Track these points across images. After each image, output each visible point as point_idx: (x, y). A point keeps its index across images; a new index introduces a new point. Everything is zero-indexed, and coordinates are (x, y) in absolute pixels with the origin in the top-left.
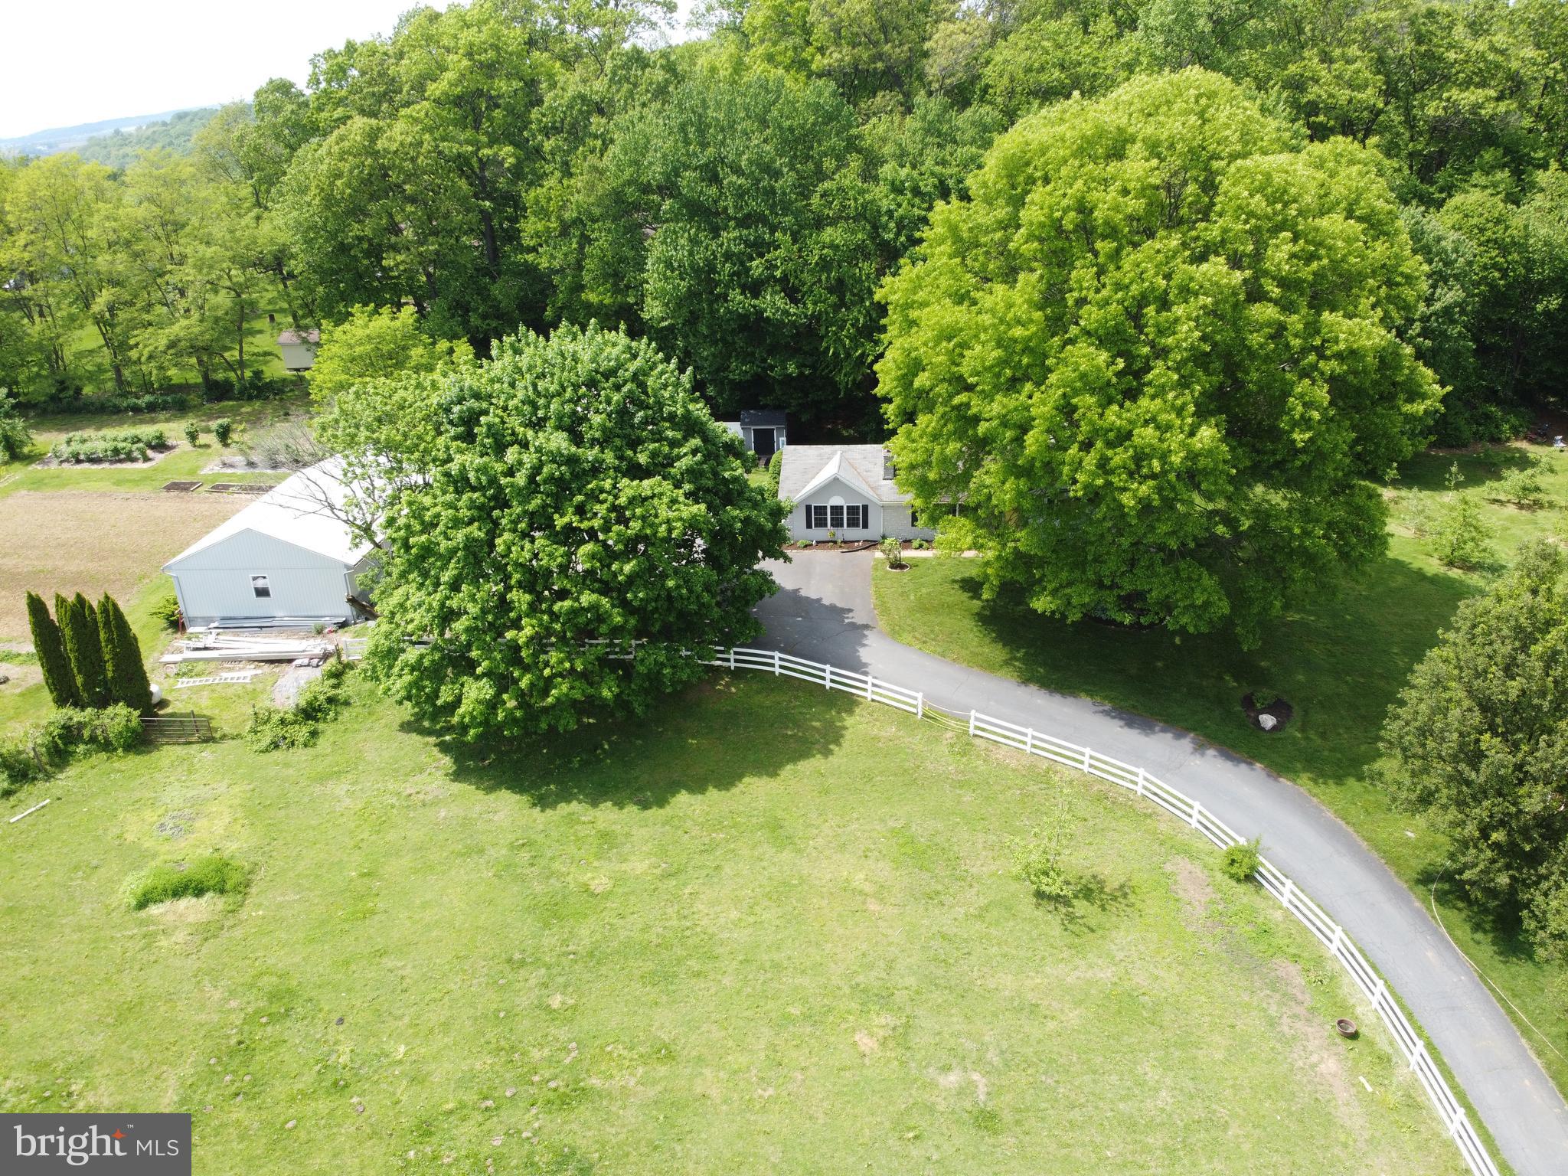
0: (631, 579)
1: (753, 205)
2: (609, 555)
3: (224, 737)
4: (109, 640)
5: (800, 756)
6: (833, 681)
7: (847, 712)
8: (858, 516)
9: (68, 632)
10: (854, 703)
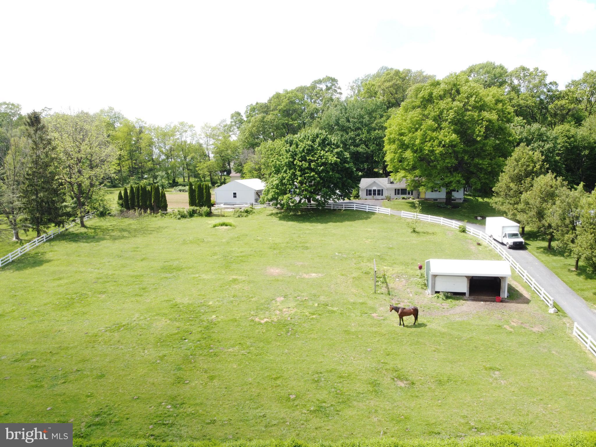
0: (322, 170)
1: (358, 125)
2: (318, 165)
3: (227, 216)
4: (206, 192)
5: (359, 220)
6: (368, 209)
7: (371, 215)
8: (380, 192)
9: (197, 190)
10: (373, 213)
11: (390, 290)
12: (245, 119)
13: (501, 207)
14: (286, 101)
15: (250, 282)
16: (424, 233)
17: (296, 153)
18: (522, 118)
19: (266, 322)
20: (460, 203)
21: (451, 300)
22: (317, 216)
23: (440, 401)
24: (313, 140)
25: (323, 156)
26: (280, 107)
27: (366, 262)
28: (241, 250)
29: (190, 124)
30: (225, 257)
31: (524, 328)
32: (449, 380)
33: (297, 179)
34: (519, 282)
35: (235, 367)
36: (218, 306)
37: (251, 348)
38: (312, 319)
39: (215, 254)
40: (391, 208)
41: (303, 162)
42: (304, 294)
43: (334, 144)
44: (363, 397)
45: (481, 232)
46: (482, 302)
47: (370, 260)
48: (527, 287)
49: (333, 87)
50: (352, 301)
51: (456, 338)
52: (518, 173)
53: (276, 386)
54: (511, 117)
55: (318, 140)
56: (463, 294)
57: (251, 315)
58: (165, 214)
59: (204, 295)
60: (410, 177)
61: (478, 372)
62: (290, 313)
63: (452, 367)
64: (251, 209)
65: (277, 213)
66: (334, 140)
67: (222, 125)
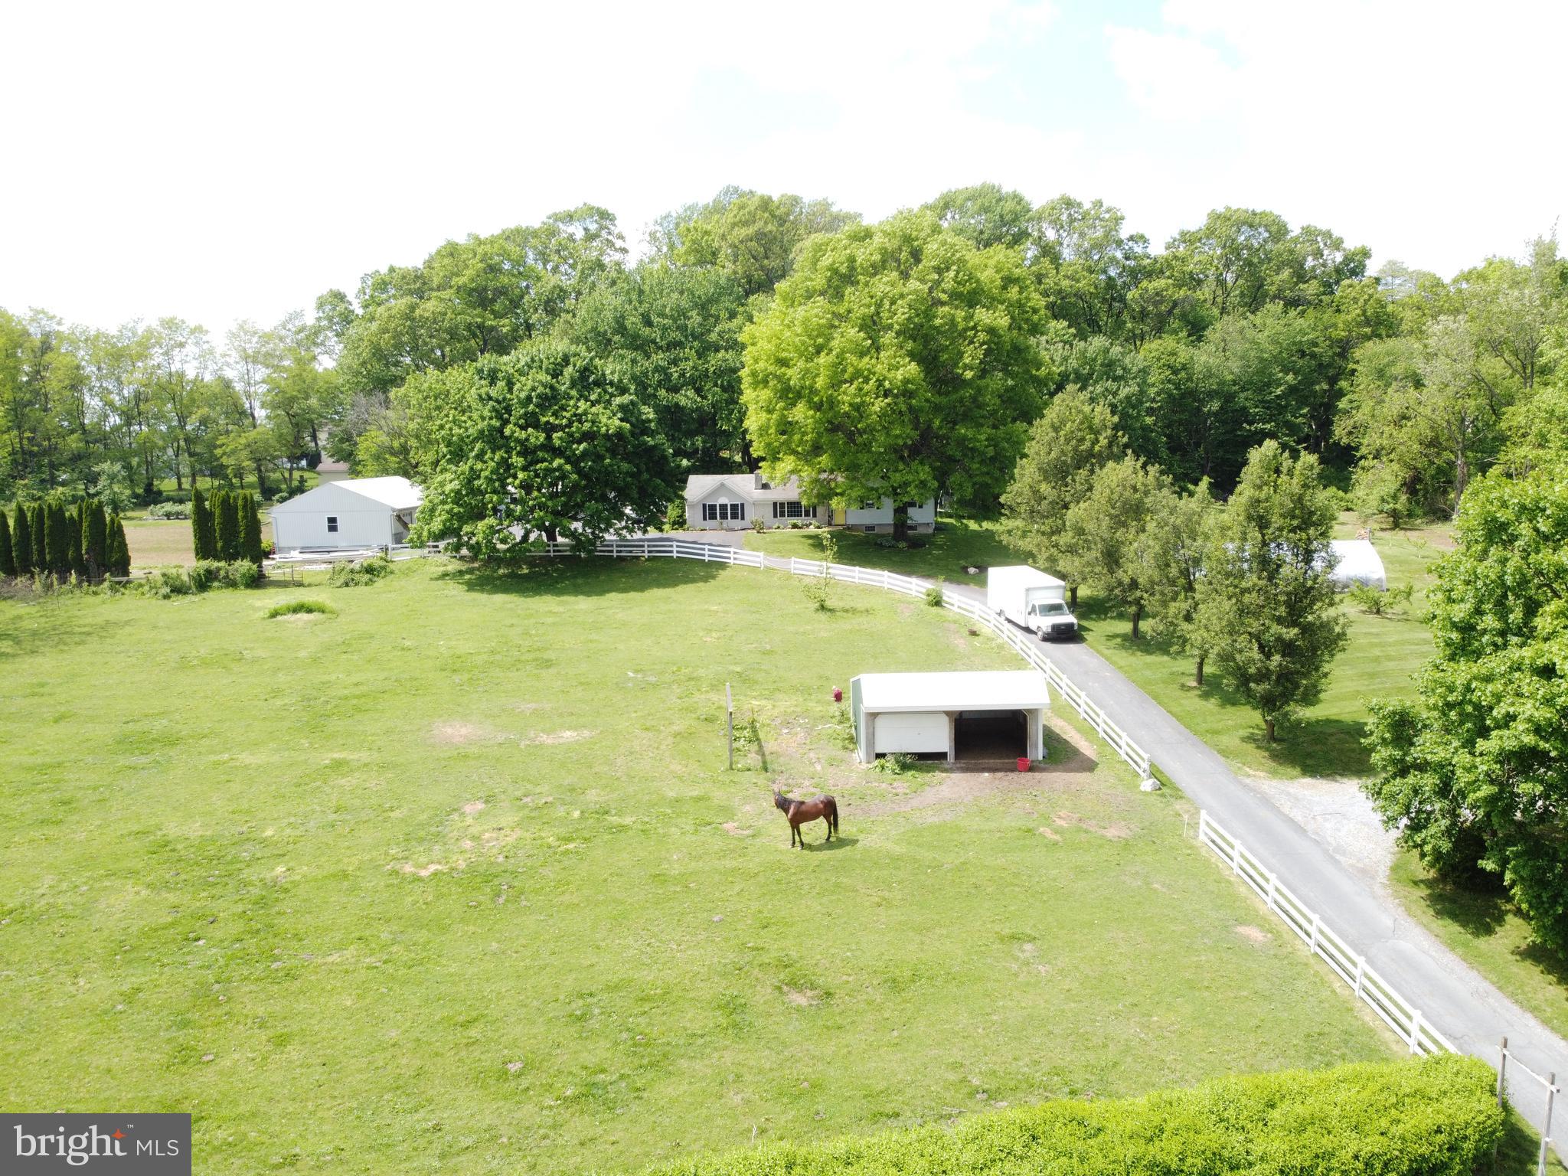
2: (572, 440)
3: (309, 585)
5: (686, 583)
6: (710, 556)
7: (717, 569)
8: (737, 511)
9: (217, 512)
10: (722, 566)
11: (768, 758)
12: (360, 311)
13: (1020, 543)
14: (476, 266)
15: (383, 767)
16: (847, 611)
17: (509, 405)
18: (1065, 323)
19: (435, 874)
20: (927, 536)
21: (913, 772)
22: (575, 577)
23: (895, 1033)
24: (554, 370)
25: (585, 413)
26: (461, 281)
27: (707, 692)
28: (355, 678)
29: (192, 324)
30: (309, 700)
31: (1086, 831)
32: (915, 977)
33: (515, 477)
34: (1069, 721)
35: (349, 1003)
36: (291, 840)
37: (394, 949)
38: (566, 853)
39: (277, 693)
40: (766, 550)
41: (530, 430)
42: (544, 788)
43: (611, 384)
44: (705, 1045)
45: (977, 604)
46: (987, 774)
47: (716, 686)
48: (1089, 732)
49: (604, 233)
50: (672, 794)
51: (929, 867)
52: (1058, 459)
53: (467, 1045)
54: (1040, 320)
55: (569, 371)
56: (942, 756)
57: (389, 858)
58: (124, 586)
59: (248, 812)
60: (807, 473)
61: (983, 949)
62: (503, 844)
63: (922, 943)
64: (383, 563)
65: (461, 573)
66: (612, 373)
67: (290, 326)
